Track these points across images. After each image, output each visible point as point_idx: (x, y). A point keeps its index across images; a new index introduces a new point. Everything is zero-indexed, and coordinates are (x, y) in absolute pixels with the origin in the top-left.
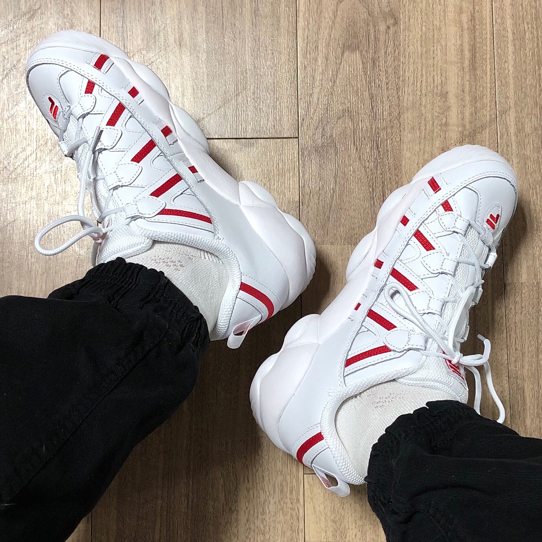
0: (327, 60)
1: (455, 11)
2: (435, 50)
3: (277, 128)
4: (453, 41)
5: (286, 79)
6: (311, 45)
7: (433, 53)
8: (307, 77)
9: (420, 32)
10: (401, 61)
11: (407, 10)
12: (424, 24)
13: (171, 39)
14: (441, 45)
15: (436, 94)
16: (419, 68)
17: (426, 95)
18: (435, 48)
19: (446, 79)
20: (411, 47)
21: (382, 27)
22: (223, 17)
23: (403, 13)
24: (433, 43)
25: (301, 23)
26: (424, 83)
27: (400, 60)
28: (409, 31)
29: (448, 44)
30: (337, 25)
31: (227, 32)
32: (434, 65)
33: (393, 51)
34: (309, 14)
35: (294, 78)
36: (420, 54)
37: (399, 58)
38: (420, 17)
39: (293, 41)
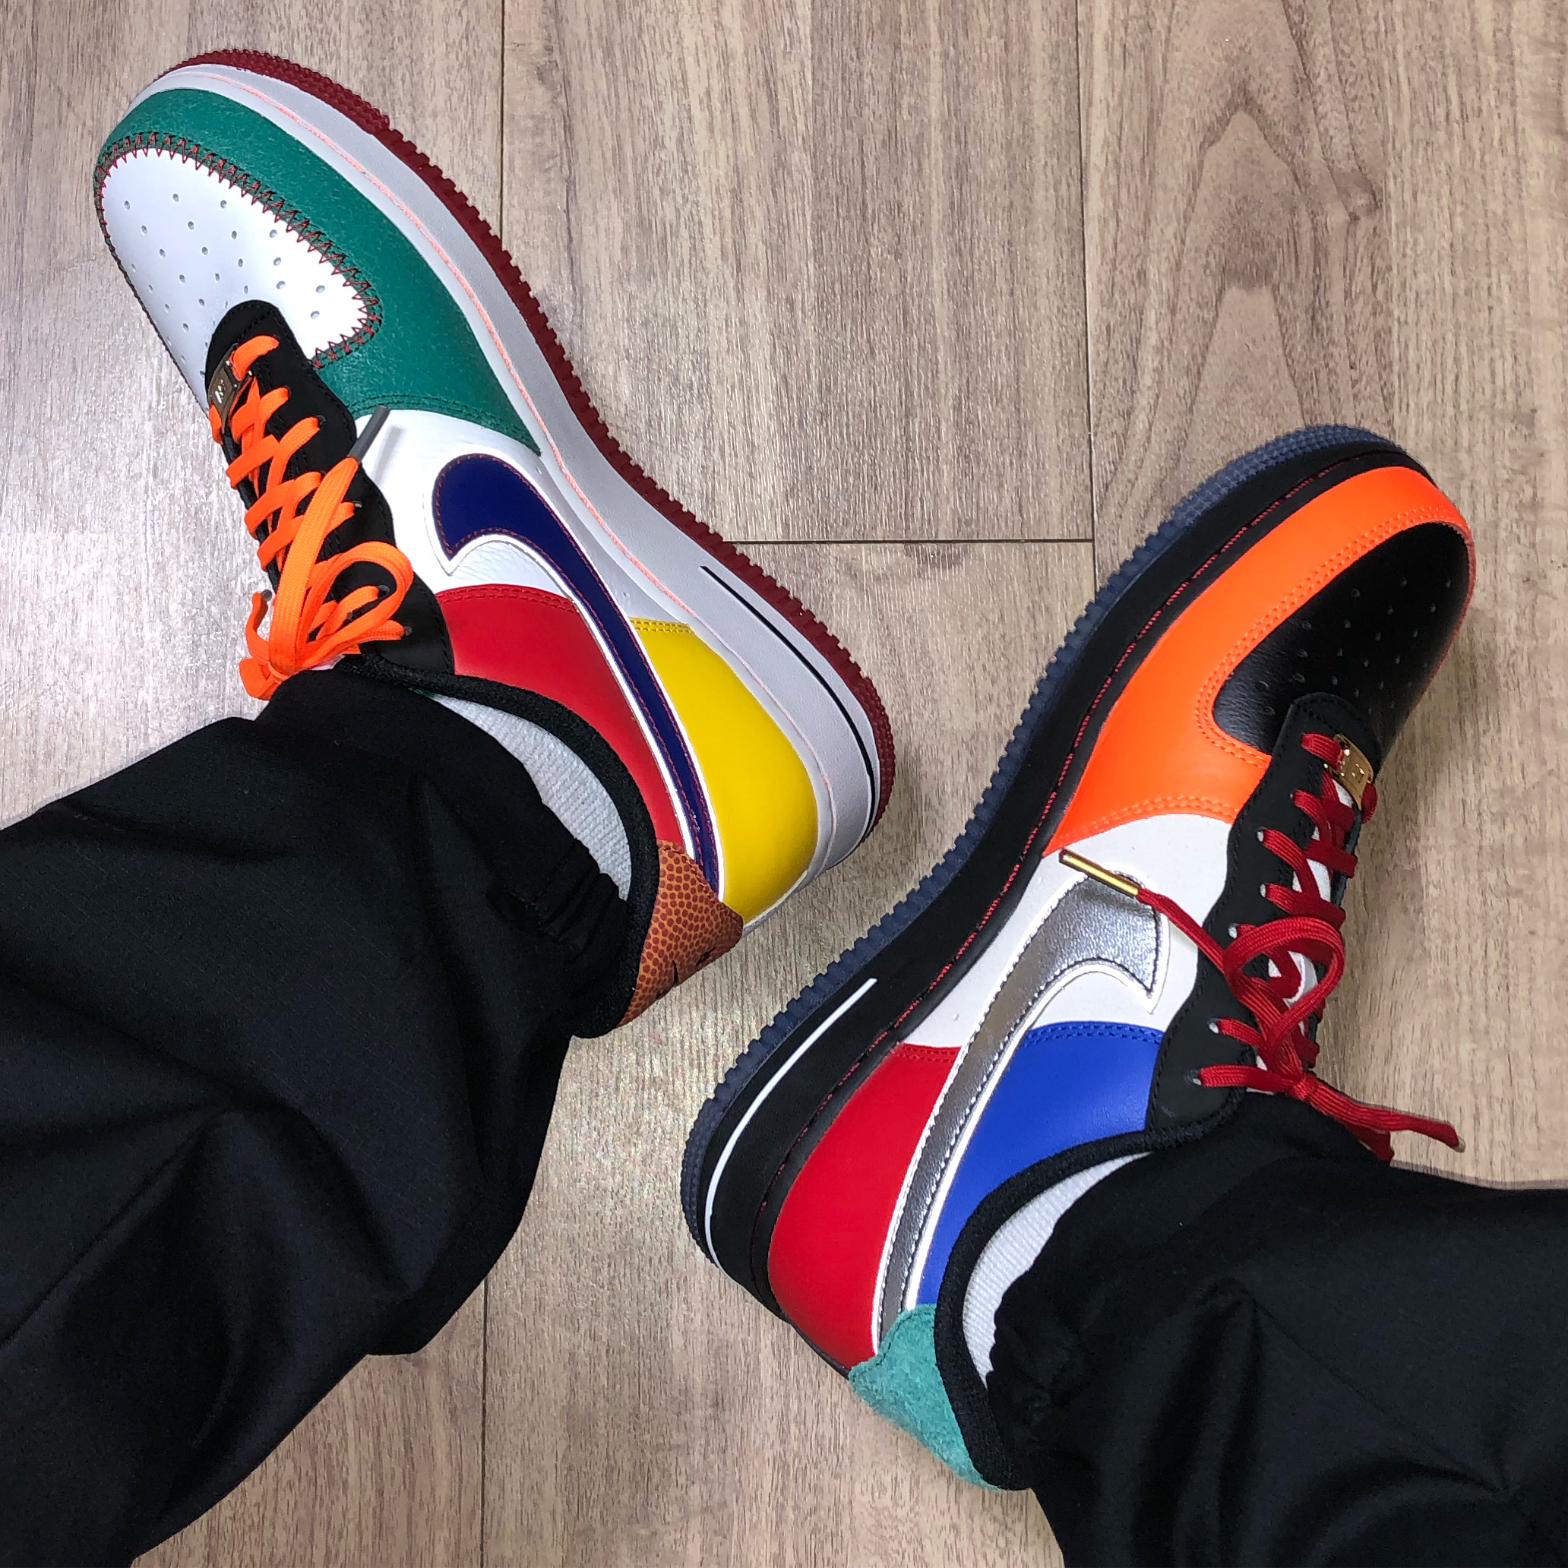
0: (1173, 311)
1: (1546, 172)
2: (1494, 287)
3: (1028, 512)
4: (1545, 259)
5: (1054, 368)
6: (1124, 267)
7: (1490, 294)
8: (1116, 362)
9: (1448, 234)
10: (1396, 316)
11: (1407, 169)
12: (1459, 209)
13: (712, 248)
14: (1510, 271)
15: (1502, 415)
16: (1450, 337)
17: (1471, 418)
18: (1494, 280)
19: (1529, 371)
20: (1422, 277)
21: (1336, 217)
22: (864, 184)
23: (1395, 178)
24: (1488, 264)
25: (1095, 205)
26: (1464, 382)
27: (1390, 314)
28: (1417, 228)
29: (1532, 270)
30: (1201, 209)
31: (876, 226)
32: (1491, 328)
33: (1369, 285)
34: (1118, 176)
35: (1077, 364)
36: (1449, 299)
37: (1388, 308)
38: (1446, 189)
39: (1073, 255)
